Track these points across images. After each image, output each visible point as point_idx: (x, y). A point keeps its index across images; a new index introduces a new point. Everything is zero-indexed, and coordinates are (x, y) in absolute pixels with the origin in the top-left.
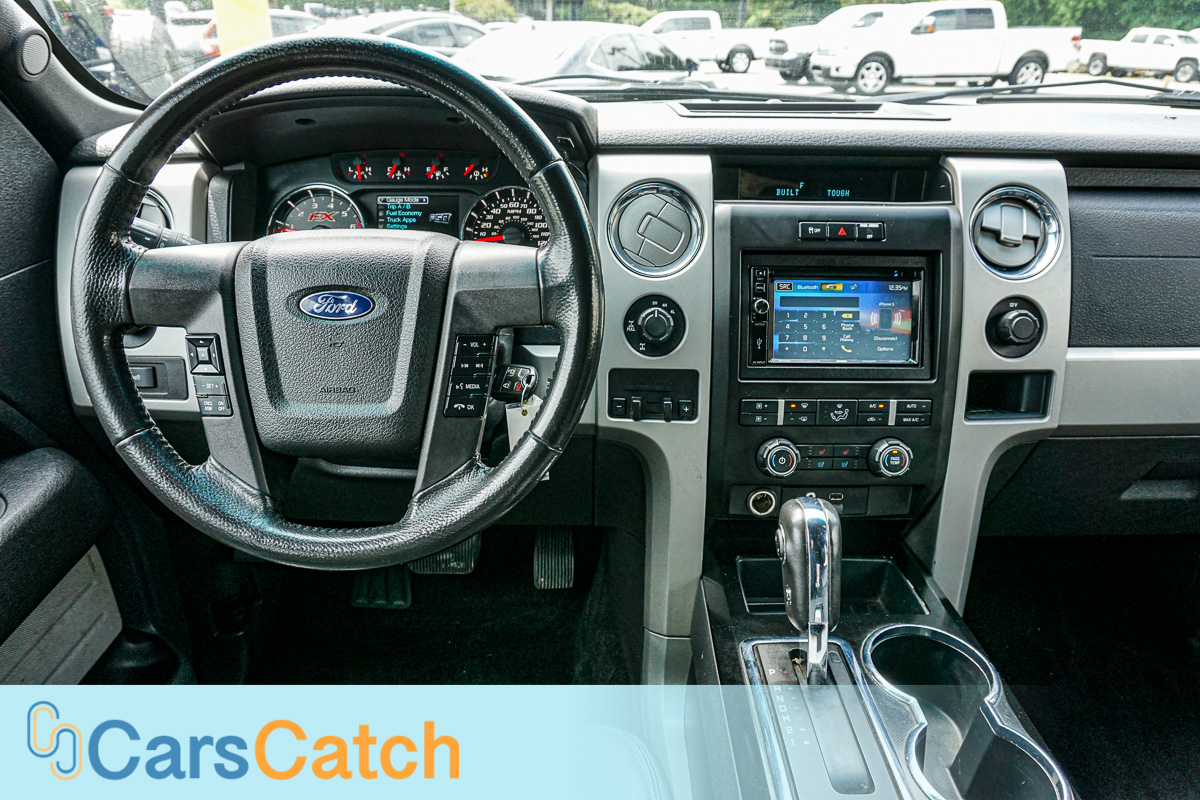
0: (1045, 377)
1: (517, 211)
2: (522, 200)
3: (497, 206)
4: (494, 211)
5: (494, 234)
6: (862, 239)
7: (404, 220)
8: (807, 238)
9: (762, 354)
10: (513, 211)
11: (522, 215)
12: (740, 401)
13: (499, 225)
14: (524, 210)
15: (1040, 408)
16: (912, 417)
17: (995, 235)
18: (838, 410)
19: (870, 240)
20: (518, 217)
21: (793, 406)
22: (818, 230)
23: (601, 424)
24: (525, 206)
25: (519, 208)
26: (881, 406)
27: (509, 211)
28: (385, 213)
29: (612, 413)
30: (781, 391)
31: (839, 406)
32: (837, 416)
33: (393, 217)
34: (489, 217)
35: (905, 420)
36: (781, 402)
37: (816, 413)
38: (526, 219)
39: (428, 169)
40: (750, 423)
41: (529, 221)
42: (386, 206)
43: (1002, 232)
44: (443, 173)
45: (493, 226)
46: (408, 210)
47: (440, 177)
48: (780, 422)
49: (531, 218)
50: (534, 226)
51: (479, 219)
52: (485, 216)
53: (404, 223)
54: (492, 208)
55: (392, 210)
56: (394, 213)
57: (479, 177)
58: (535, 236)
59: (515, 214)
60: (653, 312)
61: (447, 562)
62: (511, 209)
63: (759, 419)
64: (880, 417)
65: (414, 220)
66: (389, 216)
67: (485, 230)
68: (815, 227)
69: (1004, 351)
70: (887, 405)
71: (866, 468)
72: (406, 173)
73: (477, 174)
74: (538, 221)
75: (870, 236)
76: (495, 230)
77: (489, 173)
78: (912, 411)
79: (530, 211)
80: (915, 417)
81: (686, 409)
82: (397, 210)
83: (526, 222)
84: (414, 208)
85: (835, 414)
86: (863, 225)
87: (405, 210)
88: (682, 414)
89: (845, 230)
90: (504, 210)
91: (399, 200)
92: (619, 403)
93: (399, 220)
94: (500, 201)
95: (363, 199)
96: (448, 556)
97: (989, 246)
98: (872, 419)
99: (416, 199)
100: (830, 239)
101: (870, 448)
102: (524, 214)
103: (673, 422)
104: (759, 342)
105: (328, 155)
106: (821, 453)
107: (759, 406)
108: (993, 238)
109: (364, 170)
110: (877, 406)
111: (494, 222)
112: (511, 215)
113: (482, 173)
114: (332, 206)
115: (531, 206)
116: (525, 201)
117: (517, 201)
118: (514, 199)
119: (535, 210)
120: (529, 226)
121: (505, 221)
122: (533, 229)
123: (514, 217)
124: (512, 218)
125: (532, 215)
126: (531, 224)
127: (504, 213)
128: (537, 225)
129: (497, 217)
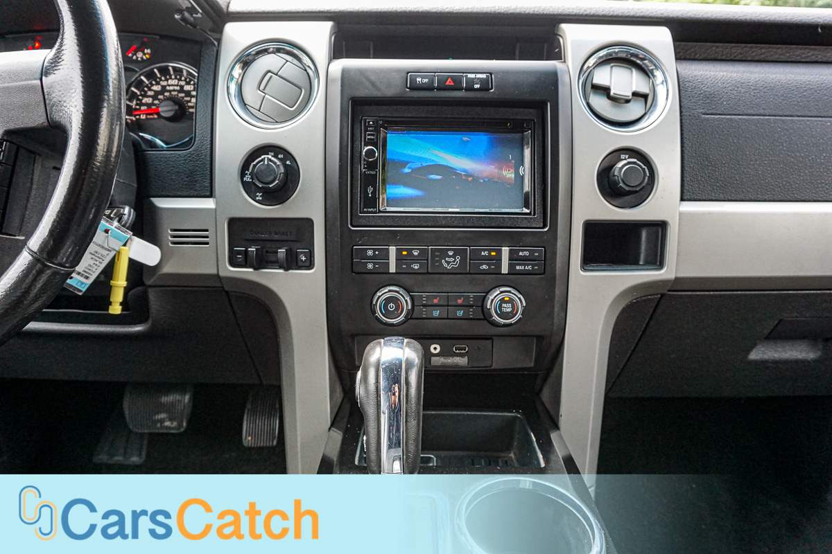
0: (659, 228)
1: (176, 88)
2: (181, 78)
3: (158, 83)
4: (156, 88)
5: (153, 108)
6: (470, 88)
8: (415, 87)
9: (372, 202)
10: (171, 88)
11: (179, 92)
12: (352, 249)
13: (159, 100)
14: (182, 87)
15: (657, 260)
16: (525, 265)
17: (604, 91)
18: (450, 257)
19: (477, 89)
20: (176, 93)
21: (405, 253)
22: (425, 80)
23: (222, 274)
24: (183, 83)
25: (177, 85)
26: (493, 254)
27: (168, 88)
29: (233, 264)
30: (393, 238)
31: (451, 253)
32: (448, 263)
34: (150, 93)
35: (518, 268)
36: (393, 250)
37: (427, 260)
38: (183, 95)
40: (364, 271)
41: (186, 96)
43: (612, 88)
45: (153, 101)
48: (392, 269)
49: (188, 93)
50: (190, 101)
51: (141, 95)
52: (146, 92)
54: (152, 85)
57: (142, 58)
58: (191, 110)
59: (174, 90)
60: (263, 160)
61: (162, 421)
62: (169, 86)
63: (370, 266)
64: (493, 264)
67: (146, 104)
68: (423, 77)
69: (618, 202)
70: (499, 252)
71: (482, 317)
73: (140, 55)
74: (193, 97)
75: (477, 86)
76: (155, 105)
77: (151, 54)
78: (524, 259)
79: (187, 88)
80: (528, 265)
81: (304, 259)
83: (183, 98)
85: (446, 262)
86: (470, 76)
88: (300, 264)
89: (454, 81)
90: (164, 87)
92: (239, 252)
94: (161, 80)
96: (162, 416)
97: (599, 102)
98: (484, 267)
100: (439, 89)
101: (485, 296)
102: (182, 90)
103: (291, 271)
104: (370, 190)
106: (436, 301)
107: (370, 253)
108: (603, 94)
110: (490, 254)
111: (155, 97)
112: (170, 91)
113: (143, 54)
115: (188, 83)
116: (183, 78)
117: (176, 78)
118: (173, 77)
119: (192, 87)
120: (186, 101)
121: (164, 96)
122: (190, 104)
123: (173, 93)
124: (171, 94)
125: (189, 92)
126: (188, 99)
127: (164, 89)
128: (193, 100)
129: (157, 93)
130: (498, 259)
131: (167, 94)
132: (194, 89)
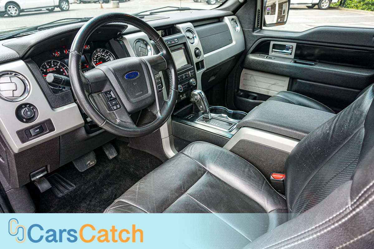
0: (203, 61)
3: (95, 55)
4: (95, 56)
5: (98, 62)
8: (168, 44)
10: (99, 55)
14: (102, 54)
15: (203, 67)
18: (184, 76)
24: (101, 53)
25: (100, 54)
34: (95, 58)
35: (191, 75)
37: (181, 78)
43: (189, 37)
49: (104, 56)
50: (105, 58)
54: (94, 56)
58: (107, 60)
59: (100, 56)
67: (95, 62)
68: (169, 42)
69: (197, 58)
71: (189, 86)
74: (106, 56)
76: (97, 61)
77: (90, 47)
79: (103, 54)
80: (193, 74)
90: (97, 56)
98: (188, 76)
102: (102, 55)
106: (184, 85)
112: (99, 56)
113: (88, 47)
114: (53, 66)
115: (103, 53)
118: (98, 52)
126: (104, 57)
127: (98, 56)
128: (106, 57)
129: (97, 58)
130: (189, 74)
131: (99, 57)
132: (105, 54)
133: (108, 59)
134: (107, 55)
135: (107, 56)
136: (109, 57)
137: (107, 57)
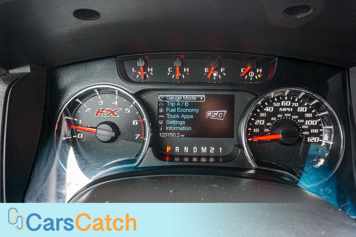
1: (289, 109)
2: (294, 99)
3: (270, 105)
4: (267, 109)
5: (266, 130)
7: (183, 116)
10: (285, 110)
11: (292, 113)
13: (272, 122)
14: (295, 108)
20: (289, 115)
24: (296, 105)
25: (290, 107)
27: (281, 109)
28: (165, 110)
33: (173, 113)
34: (262, 115)
38: (296, 117)
39: (206, 70)
41: (299, 118)
42: (165, 103)
44: (219, 73)
45: (266, 123)
46: (186, 108)
47: (217, 77)
49: (302, 115)
50: (304, 124)
51: (253, 117)
52: (258, 114)
53: (182, 119)
54: (265, 106)
55: (171, 107)
56: (173, 110)
57: (254, 77)
58: (305, 133)
59: (287, 112)
62: (283, 107)
65: (192, 117)
66: (168, 112)
67: (258, 126)
72: (185, 74)
73: (252, 74)
74: (309, 119)
76: (268, 127)
77: (263, 74)
79: (301, 109)
82: (176, 107)
83: (297, 120)
84: (192, 105)
87: (183, 107)
90: (277, 109)
91: (178, 97)
93: (178, 116)
94: (274, 101)
95: (144, 97)
99: (193, 97)
102: (295, 111)
105: (115, 56)
109: (147, 71)
111: (267, 119)
112: (283, 113)
113: (256, 74)
115: (301, 105)
116: (296, 100)
117: (288, 99)
118: (286, 98)
119: (306, 108)
120: (299, 123)
121: (277, 118)
122: (303, 127)
123: (286, 115)
124: (284, 116)
125: (303, 113)
126: (302, 121)
127: (276, 111)
128: (307, 122)
129: (270, 115)
131: (279, 116)
132: (309, 111)
133: (316, 131)
134: (314, 114)
135: (314, 118)
136: (319, 123)
137: (313, 123)
